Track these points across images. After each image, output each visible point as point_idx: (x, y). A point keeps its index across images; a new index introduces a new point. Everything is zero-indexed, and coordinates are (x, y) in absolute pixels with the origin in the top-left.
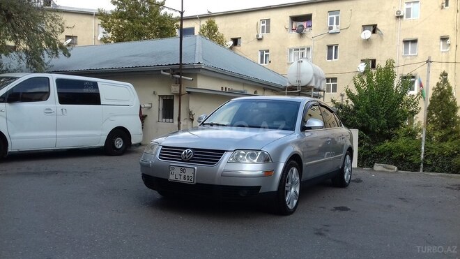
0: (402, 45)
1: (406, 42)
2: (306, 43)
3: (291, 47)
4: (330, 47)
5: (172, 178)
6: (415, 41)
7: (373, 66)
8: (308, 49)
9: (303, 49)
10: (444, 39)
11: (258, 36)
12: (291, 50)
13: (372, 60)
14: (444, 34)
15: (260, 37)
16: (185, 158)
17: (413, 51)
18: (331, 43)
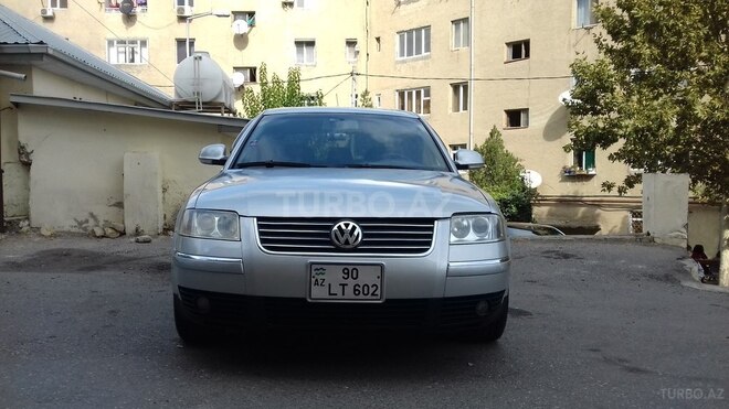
0: (294, 48)
1: (299, 44)
2: (136, 32)
3: (111, 36)
4: (181, 42)
5: (319, 293)
6: (311, 44)
7: (253, 79)
8: (144, 43)
9: (133, 42)
10: (351, 43)
11: (44, 11)
12: (111, 43)
13: (251, 68)
14: (351, 36)
15: (49, 14)
16: (347, 242)
17: (311, 58)
18: (182, 36)
